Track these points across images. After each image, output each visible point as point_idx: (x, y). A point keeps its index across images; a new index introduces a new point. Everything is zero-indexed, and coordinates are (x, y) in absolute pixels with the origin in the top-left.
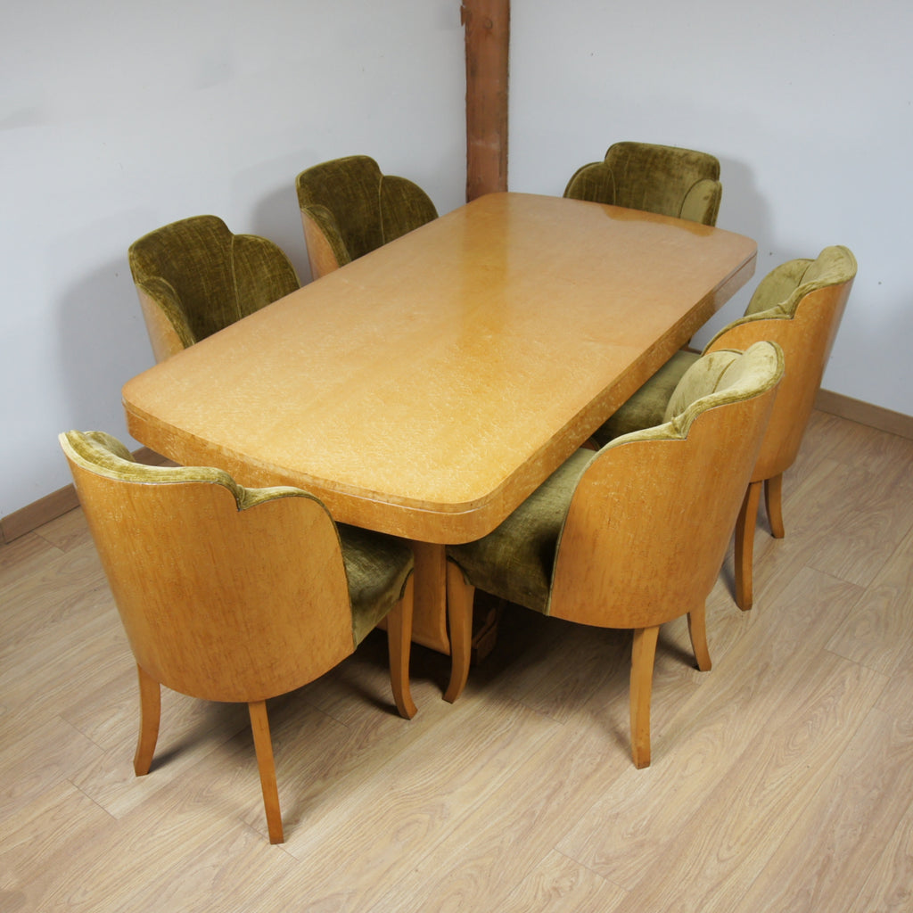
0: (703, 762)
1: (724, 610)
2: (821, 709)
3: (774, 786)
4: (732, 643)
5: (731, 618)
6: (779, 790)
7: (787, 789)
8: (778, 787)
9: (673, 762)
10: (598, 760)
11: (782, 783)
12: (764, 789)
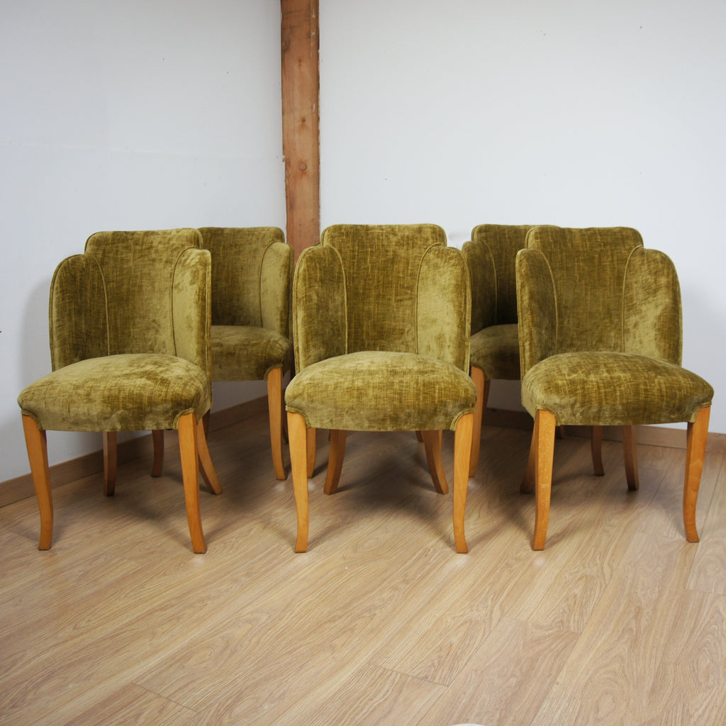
0: (614, 702)
1: (577, 572)
2: (710, 636)
3: (700, 711)
4: (597, 595)
5: (587, 577)
6: (707, 714)
7: (714, 713)
8: (704, 712)
9: (581, 706)
10: (497, 715)
11: (706, 707)
12: (691, 716)
